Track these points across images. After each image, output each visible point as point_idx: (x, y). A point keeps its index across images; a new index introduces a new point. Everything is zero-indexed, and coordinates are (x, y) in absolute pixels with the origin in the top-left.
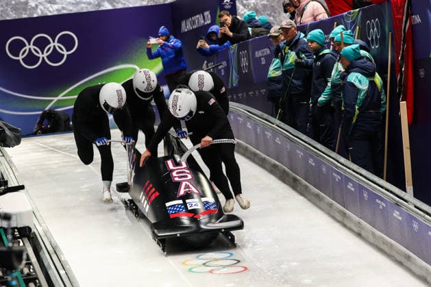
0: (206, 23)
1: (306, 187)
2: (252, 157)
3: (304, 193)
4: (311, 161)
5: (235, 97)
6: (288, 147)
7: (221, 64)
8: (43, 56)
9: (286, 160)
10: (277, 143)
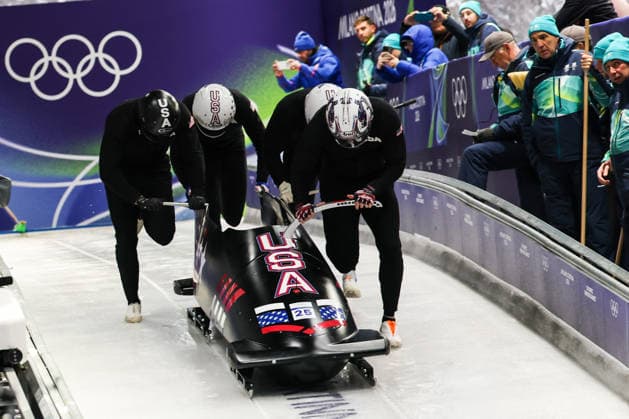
0: (386, 23)
1: (579, 343)
2: (472, 281)
3: (575, 355)
4: (589, 293)
5: (440, 164)
6: (545, 263)
7: (415, 102)
8: (75, 76)
9: (540, 288)
10: (522, 255)
